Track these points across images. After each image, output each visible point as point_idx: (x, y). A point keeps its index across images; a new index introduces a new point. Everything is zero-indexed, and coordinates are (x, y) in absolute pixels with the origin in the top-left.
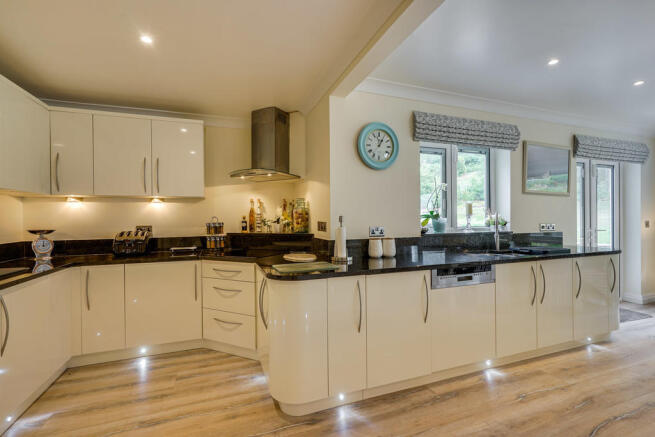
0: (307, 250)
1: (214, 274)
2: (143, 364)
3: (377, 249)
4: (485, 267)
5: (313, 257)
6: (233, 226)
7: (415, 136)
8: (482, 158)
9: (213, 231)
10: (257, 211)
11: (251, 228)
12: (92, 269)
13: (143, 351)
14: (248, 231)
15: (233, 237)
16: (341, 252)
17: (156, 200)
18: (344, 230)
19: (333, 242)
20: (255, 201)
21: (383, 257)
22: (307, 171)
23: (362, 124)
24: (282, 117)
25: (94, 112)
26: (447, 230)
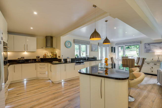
0: (56, 61)
1: (40, 65)
2: (25, 82)
3: (68, 60)
4: (83, 62)
5: (58, 62)
6: (41, 57)
7: (74, 43)
8: (85, 46)
9: (38, 58)
10: (46, 54)
11: (45, 57)
12: (15, 65)
13: (25, 80)
14: (44, 58)
15: (41, 59)
16: (63, 61)
17: (26, 52)
18: (63, 57)
19: (61, 59)
20: (46, 52)
21: (69, 61)
22: (56, 47)
23: (66, 41)
24: (52, 37)
25: (14, 35)
26: (79, 57)
